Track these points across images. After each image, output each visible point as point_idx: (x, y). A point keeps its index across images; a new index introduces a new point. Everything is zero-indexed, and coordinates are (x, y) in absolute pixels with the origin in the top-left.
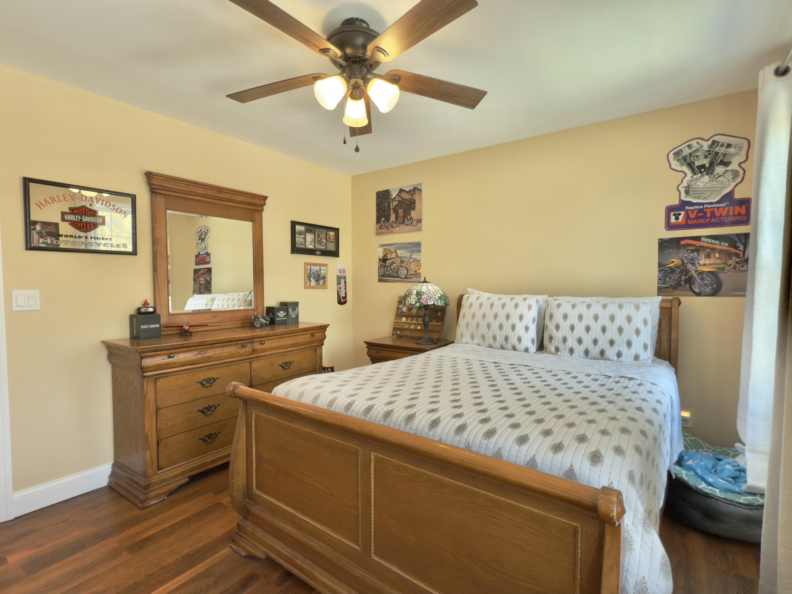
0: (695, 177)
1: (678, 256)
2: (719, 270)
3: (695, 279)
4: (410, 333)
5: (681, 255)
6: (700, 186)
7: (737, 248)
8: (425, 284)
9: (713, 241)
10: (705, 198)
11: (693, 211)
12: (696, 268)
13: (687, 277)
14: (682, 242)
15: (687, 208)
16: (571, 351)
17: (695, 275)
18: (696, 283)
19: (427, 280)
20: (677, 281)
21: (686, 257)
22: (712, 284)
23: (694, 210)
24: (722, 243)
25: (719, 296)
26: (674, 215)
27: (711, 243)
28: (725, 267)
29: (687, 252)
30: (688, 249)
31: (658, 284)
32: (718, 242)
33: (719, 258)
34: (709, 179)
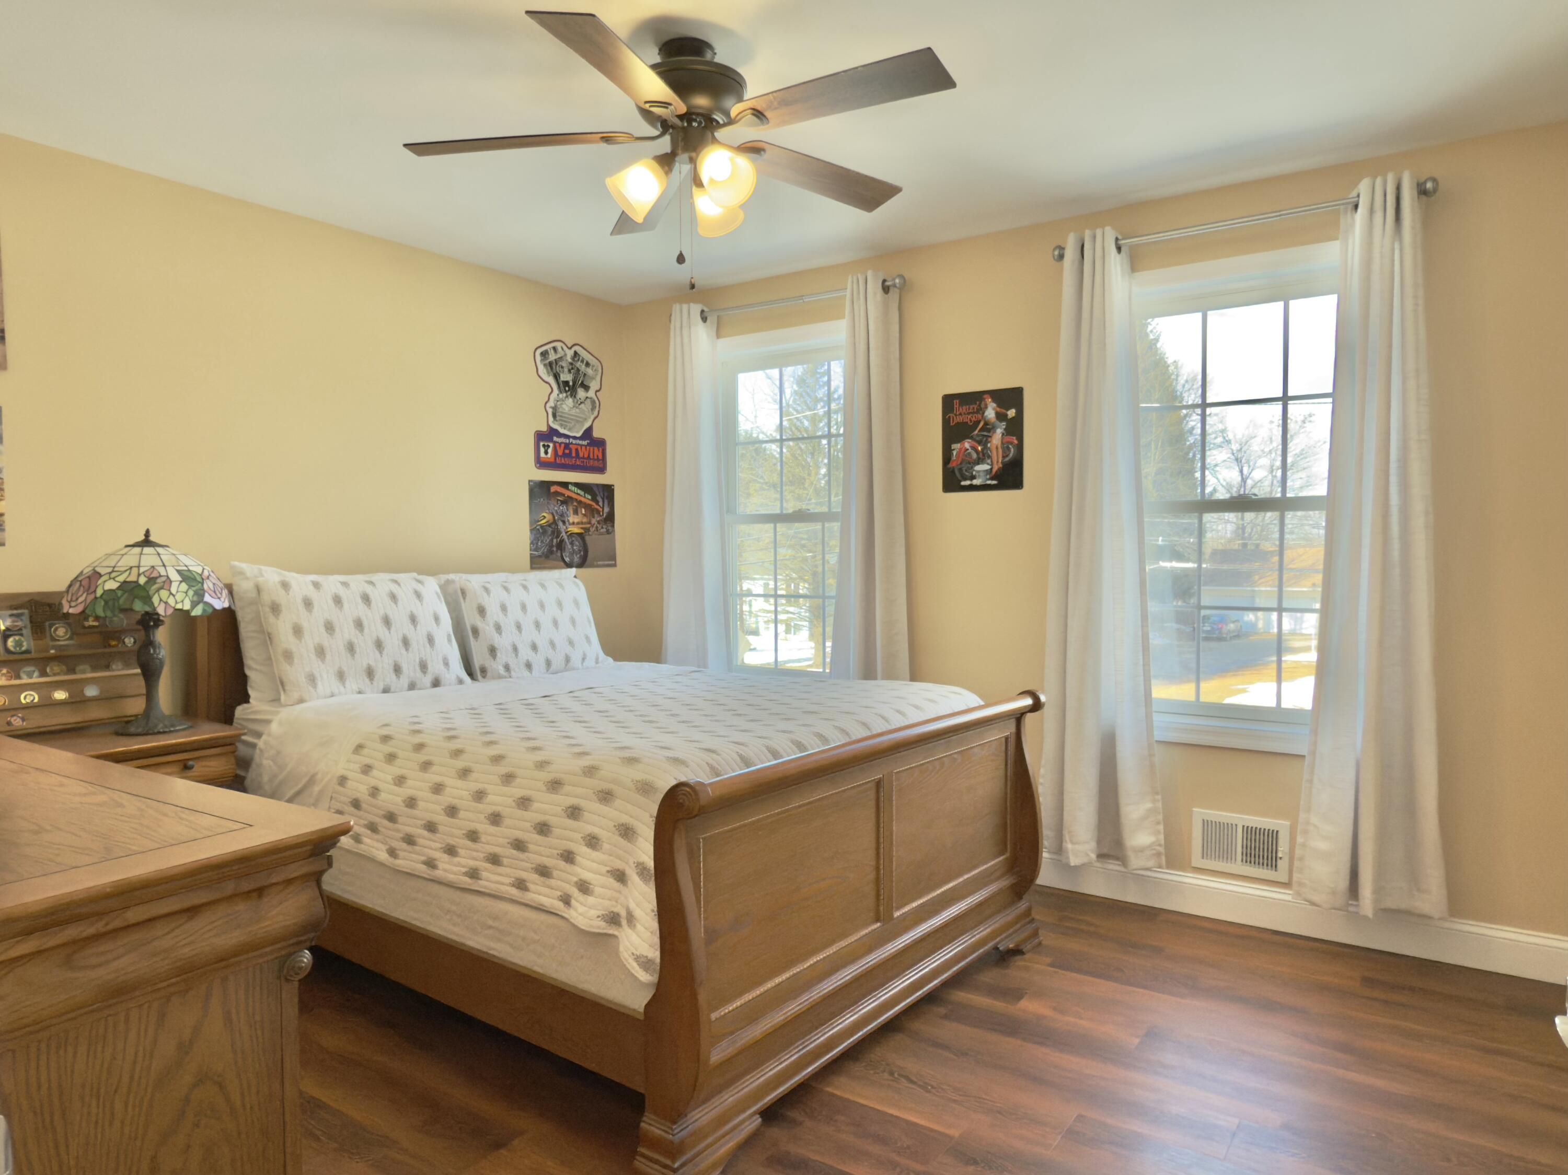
0: (561, 396)
1: (549, 510)
2: (585, 532)
3: (566, 542)
4: (23, 720)
5: (551, 507)
6: (565, 410)
7: (597, 503)
8: (147, 550)
9: (579, 491)
10: (570, 430)
11: (560, 444)
12: (567, 528)
13: (558, 540)
14: (553, 489)
15: (555, 439)
16: (529, 666)
17: (565, 537)
18: (566, 549)
19: (152, 538)
20: (550, 547)
21: (556, 511)
22: (580, 552)
23: (562, 443)
24: (586, 495)
25: (585, 567)
26: (544, 446)
27: (578, 494)
28: (590, 528)
29: (557, 504)
30: (558, 500)
31: (531, 550)
32: (582, 493)
33: (585, 515)
34: (572, 404)
